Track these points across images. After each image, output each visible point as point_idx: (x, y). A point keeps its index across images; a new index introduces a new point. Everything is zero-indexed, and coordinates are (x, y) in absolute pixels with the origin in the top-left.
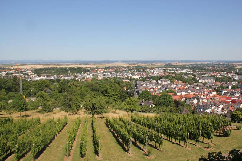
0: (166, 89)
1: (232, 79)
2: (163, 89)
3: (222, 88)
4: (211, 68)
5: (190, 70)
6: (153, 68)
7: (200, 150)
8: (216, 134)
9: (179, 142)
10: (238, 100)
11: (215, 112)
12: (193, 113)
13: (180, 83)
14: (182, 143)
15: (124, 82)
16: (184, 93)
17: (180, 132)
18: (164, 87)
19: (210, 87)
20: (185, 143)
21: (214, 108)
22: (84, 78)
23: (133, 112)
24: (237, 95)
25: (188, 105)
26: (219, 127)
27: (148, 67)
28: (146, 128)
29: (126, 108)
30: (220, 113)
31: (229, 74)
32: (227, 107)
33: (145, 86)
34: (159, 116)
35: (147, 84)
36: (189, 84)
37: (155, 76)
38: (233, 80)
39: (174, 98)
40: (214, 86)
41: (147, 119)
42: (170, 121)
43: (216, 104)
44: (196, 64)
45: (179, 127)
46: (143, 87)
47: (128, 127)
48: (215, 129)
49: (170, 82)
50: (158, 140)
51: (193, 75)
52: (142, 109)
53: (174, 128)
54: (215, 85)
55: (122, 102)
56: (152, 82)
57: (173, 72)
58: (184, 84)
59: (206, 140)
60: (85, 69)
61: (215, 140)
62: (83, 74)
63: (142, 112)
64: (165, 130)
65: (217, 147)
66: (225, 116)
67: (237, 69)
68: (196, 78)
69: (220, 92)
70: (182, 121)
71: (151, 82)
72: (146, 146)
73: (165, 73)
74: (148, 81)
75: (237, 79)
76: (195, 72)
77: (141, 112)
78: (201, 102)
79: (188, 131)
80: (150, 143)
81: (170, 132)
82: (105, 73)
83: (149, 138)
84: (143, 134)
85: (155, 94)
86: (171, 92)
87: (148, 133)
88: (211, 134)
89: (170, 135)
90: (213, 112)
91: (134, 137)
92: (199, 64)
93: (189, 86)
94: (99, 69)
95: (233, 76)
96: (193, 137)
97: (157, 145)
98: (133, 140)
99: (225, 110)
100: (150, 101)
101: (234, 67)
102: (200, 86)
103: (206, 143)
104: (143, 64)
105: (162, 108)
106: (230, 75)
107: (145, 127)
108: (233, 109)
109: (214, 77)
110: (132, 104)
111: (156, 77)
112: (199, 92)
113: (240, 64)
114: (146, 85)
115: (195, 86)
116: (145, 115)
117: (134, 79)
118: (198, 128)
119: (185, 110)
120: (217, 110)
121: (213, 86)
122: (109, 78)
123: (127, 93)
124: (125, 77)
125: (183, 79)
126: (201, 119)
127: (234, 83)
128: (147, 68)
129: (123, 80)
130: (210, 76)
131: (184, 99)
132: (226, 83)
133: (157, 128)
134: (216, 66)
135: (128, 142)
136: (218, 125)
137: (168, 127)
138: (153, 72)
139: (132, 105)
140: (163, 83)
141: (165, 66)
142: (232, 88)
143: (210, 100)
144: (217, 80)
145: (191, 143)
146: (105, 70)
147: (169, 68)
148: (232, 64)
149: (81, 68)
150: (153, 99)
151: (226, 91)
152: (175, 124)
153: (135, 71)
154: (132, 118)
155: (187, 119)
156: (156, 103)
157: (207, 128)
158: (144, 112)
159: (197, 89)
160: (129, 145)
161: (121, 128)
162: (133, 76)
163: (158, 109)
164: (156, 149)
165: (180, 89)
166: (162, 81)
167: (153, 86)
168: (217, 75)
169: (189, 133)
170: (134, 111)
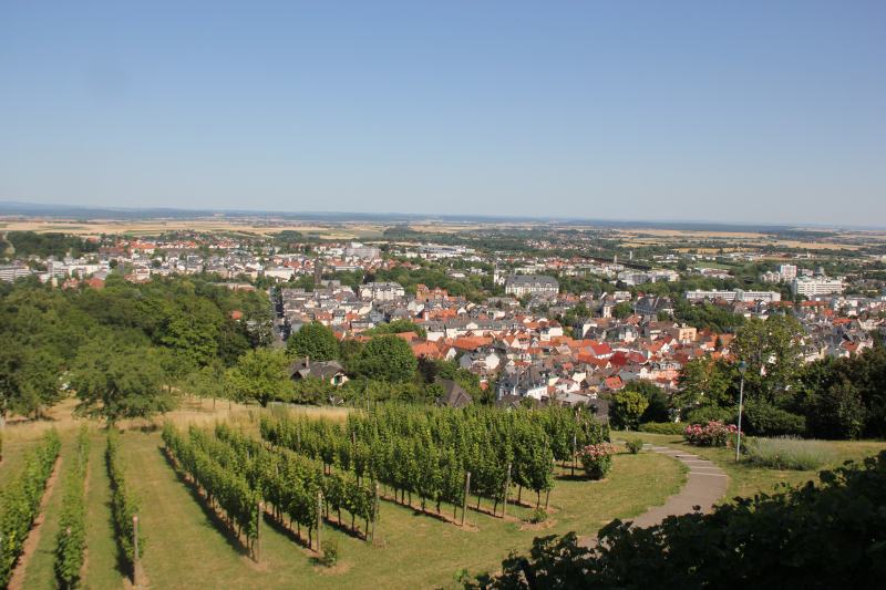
0: (388, 318)
1: (615, 282)
2: (379, 318)
3: (582, 312)
4: (545, 245)
5: (472, 251)
6: (343, 242)
7: (509, 531)
8: (560, 471)
9: (438, 506)
10: (632, 354)
11: (560, 397)
12: (484, 401)
13: (438, 297)
14: (446, 510)
15: (232, 291)
16: (452, 333)
17: (438, 474)
18: (381, 311)
19: (544, 310)
20: (459, 510)
21: (557, 383)
22: (75, 275)
23: (269, 403)
24: (629, 337)
25: (467, 375)
26: (571, 449)
27: (322, 237)
28: (318, 463)
29: (242, 391)
30: (574, 400)
31: (603, 265)
32: (597, 378)
33: (312, 306)
34: (363, 415)
35: (319, 300)
36: (469, 298)
37: (348, 272)
38: (617, 286)
39: (418, 350)
40: (556, 309)
41: (319, 428)
42: (405, 432)
43: (562, 368)
44: (496, 230)
45: (436, 452)
46: (307, 310)
47: (249, 463)
48: (559, 455)
49: (403, 293)
50: (362, 506)
51: (484, 269)
52: (302, 393)
53: (417, 459)
54: (558, 304)
55: (228, 367)
56: (338, 291)
57: (415, 255)
58: (452, 299)
59: (528, 496)
60: (80, 239)
61: (559, 492)
62: (68, 259)
63: (303, 403)
64: (388, 468)
65: (566, 516)
66: (593, 409)
67: (631, 249)
68: (496, 278)
69: (575, 326)
70: (445, 432)
71: (335, 292)
72: (316, 528)
73: (385, 259)
74: (324, 287)
75: (630, 282)
76: (492, 258)
77: (296, 402)
78: (512, 363)
79: (467, 467)
80: (333, 517)
81: (406, 474)
82: (160, 259)
83: (327, 499)
84: (305, 486)
85: (348, 335)
86: (407, 328)
87: (325, 479)
88: (544, 474)
89: (405, 486)
90: (554, 398)
91: (273, 496)
92: (506, 231)
93: (469, 307)
94: (136, 239)
95: (617, 272)
96: (486, 486)
97: (360, 522)
98: (270, 508)
99: (591, 388)
100: (330, 363)
101: (620, 242)
102: (506, 308)
103: (528, 506)
104: (305, 225)
105: (375, 387)
106: (607, 270)
107: (313, 458)
108: (616, 386)
109: (556, 276)
110: (263, 373)
111: (352, 275)
112: (504, 328)
113: (638, 231)
114: (316, 303)
115: (490, 306)
116: (314, 413)
117: (271, 280)
118: (502, 456)
119: (455, 393)
120: (566, 391)
121: (551, 306)
122: (175, 275)
123: (247, 334)
124: (236, 273)
125: (449, 282)
126: (512, 422)
127: (621, 297)
128: (320, 243)
129: (231, 286)
130: (542, 273)
131: (452, 353)
132: (596, 298)
133: (356, 460)
134: (562, 236)
135: (250, 518)
136: (570, 440)
137: (397, 454)
138: (343, 257)
139: (263, 379)
140: (380, 295)
141: (385, 233)
142: (615, 313)
143: (542, 355)
144: (566, 285)
145: (477, 510)
146: (159, 245)
147: (401, 244)
148: (615, 233)
149: (62, 235)
150: (342, 356)
151: (596, 325)
152: (420, 445)
153: (277, 249)
154: (263, 426)
155: (463, 425)
156: (352, 370)
157: (532, 452)
158: (311, 403)
159: (498, 319)
160: (254, 528)
161: (223, 465)
162: (266, 269)
163: (358, 389)
164: (356, 539)
165: (437, 318)
166: (373, 289)
167: (342, 308)
168: (564, 270)
169: (469, 475)
170: (271, 400)
